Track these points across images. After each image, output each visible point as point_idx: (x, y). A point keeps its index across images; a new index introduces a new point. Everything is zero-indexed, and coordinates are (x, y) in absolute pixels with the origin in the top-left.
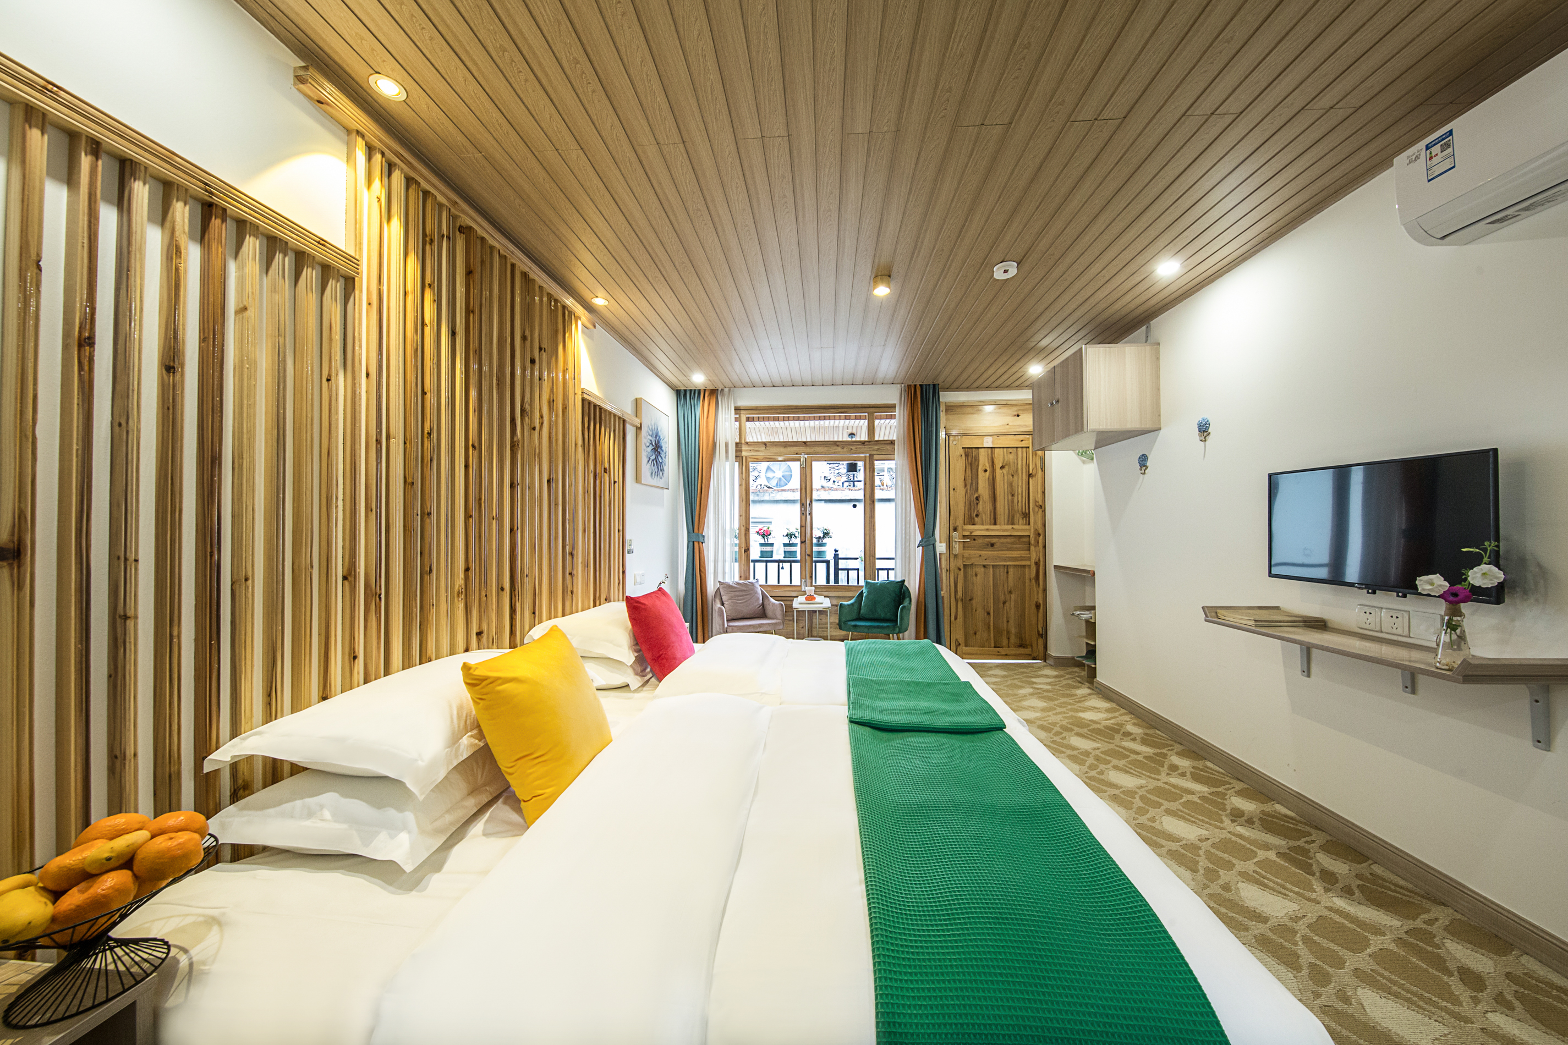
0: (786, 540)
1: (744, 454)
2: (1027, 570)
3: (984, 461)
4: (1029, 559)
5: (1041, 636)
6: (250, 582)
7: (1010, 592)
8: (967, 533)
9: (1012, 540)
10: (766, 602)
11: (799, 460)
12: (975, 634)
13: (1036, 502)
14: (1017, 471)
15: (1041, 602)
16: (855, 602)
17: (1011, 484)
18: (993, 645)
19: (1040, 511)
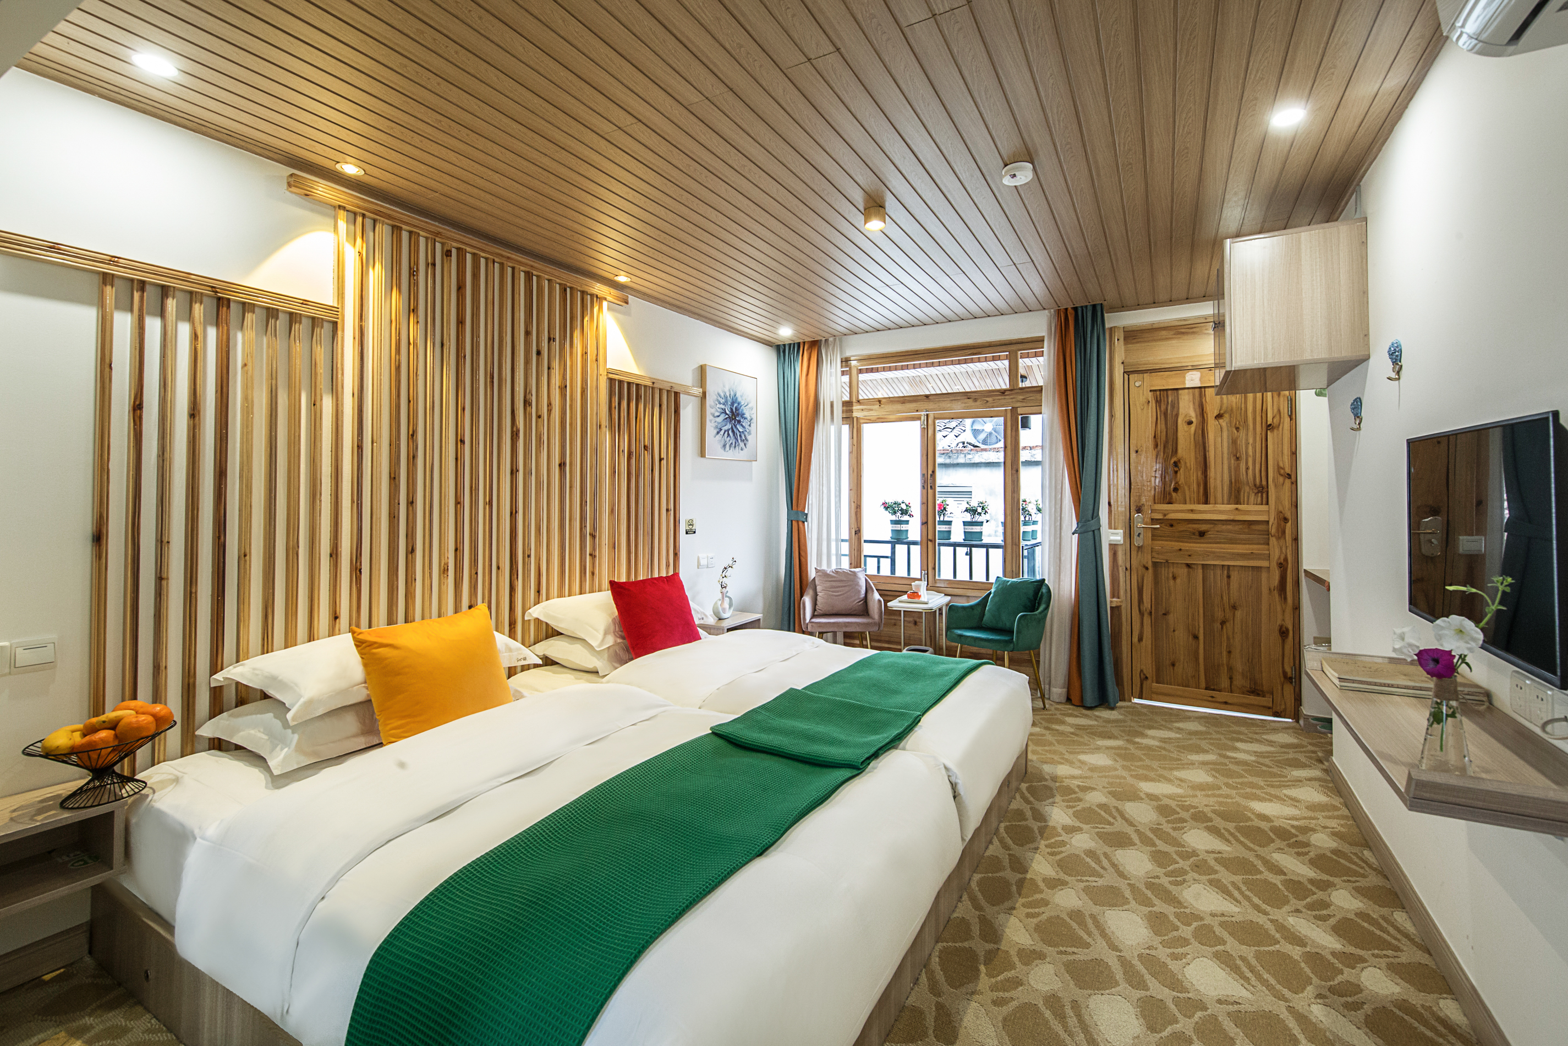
0: (968, 517)
1: (855, 414)
2: (1264, 575)
3: (1187, 408)
4: (1268, 557)
5: (1290, 680)
6: (248, 557)
7: (1234, 608)
8: (1159, 516)
9: (1237, 528)
10: (869, 596)
11: (919, 418)
12: (1173, 665)
13: (1279, 468)
14: (1246, 421)
15: (1290, 628)
16: (978, 604)
17: (1234, 442)
18: (1203, 684)
19: (1288, 482)
